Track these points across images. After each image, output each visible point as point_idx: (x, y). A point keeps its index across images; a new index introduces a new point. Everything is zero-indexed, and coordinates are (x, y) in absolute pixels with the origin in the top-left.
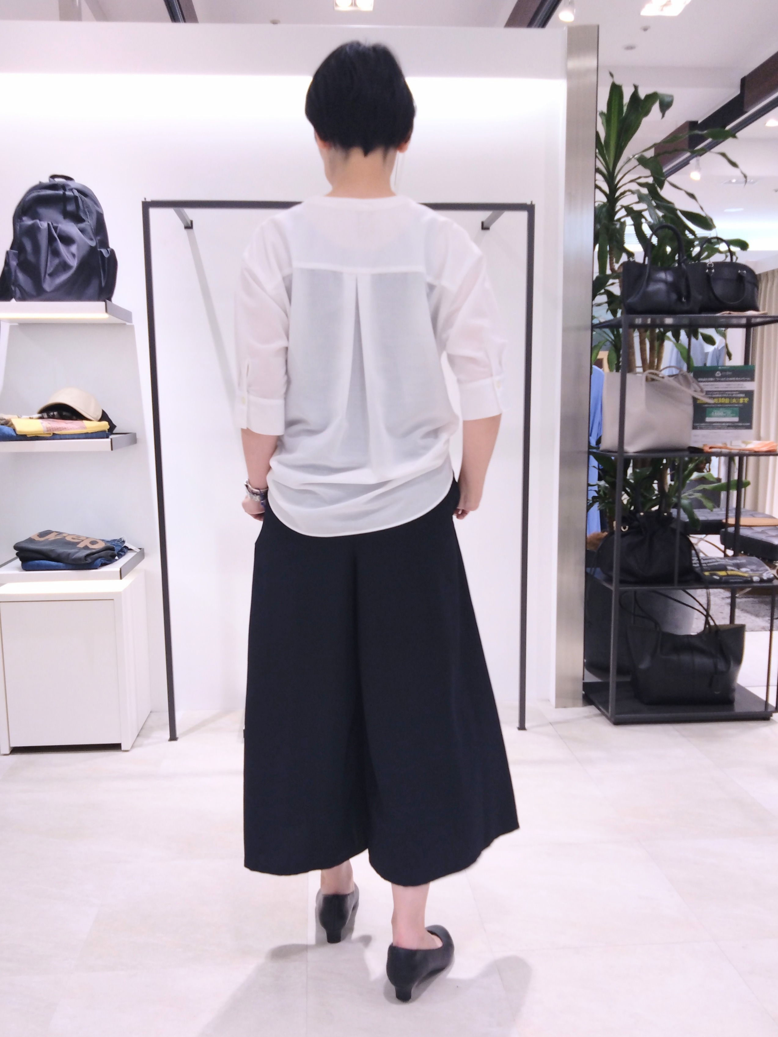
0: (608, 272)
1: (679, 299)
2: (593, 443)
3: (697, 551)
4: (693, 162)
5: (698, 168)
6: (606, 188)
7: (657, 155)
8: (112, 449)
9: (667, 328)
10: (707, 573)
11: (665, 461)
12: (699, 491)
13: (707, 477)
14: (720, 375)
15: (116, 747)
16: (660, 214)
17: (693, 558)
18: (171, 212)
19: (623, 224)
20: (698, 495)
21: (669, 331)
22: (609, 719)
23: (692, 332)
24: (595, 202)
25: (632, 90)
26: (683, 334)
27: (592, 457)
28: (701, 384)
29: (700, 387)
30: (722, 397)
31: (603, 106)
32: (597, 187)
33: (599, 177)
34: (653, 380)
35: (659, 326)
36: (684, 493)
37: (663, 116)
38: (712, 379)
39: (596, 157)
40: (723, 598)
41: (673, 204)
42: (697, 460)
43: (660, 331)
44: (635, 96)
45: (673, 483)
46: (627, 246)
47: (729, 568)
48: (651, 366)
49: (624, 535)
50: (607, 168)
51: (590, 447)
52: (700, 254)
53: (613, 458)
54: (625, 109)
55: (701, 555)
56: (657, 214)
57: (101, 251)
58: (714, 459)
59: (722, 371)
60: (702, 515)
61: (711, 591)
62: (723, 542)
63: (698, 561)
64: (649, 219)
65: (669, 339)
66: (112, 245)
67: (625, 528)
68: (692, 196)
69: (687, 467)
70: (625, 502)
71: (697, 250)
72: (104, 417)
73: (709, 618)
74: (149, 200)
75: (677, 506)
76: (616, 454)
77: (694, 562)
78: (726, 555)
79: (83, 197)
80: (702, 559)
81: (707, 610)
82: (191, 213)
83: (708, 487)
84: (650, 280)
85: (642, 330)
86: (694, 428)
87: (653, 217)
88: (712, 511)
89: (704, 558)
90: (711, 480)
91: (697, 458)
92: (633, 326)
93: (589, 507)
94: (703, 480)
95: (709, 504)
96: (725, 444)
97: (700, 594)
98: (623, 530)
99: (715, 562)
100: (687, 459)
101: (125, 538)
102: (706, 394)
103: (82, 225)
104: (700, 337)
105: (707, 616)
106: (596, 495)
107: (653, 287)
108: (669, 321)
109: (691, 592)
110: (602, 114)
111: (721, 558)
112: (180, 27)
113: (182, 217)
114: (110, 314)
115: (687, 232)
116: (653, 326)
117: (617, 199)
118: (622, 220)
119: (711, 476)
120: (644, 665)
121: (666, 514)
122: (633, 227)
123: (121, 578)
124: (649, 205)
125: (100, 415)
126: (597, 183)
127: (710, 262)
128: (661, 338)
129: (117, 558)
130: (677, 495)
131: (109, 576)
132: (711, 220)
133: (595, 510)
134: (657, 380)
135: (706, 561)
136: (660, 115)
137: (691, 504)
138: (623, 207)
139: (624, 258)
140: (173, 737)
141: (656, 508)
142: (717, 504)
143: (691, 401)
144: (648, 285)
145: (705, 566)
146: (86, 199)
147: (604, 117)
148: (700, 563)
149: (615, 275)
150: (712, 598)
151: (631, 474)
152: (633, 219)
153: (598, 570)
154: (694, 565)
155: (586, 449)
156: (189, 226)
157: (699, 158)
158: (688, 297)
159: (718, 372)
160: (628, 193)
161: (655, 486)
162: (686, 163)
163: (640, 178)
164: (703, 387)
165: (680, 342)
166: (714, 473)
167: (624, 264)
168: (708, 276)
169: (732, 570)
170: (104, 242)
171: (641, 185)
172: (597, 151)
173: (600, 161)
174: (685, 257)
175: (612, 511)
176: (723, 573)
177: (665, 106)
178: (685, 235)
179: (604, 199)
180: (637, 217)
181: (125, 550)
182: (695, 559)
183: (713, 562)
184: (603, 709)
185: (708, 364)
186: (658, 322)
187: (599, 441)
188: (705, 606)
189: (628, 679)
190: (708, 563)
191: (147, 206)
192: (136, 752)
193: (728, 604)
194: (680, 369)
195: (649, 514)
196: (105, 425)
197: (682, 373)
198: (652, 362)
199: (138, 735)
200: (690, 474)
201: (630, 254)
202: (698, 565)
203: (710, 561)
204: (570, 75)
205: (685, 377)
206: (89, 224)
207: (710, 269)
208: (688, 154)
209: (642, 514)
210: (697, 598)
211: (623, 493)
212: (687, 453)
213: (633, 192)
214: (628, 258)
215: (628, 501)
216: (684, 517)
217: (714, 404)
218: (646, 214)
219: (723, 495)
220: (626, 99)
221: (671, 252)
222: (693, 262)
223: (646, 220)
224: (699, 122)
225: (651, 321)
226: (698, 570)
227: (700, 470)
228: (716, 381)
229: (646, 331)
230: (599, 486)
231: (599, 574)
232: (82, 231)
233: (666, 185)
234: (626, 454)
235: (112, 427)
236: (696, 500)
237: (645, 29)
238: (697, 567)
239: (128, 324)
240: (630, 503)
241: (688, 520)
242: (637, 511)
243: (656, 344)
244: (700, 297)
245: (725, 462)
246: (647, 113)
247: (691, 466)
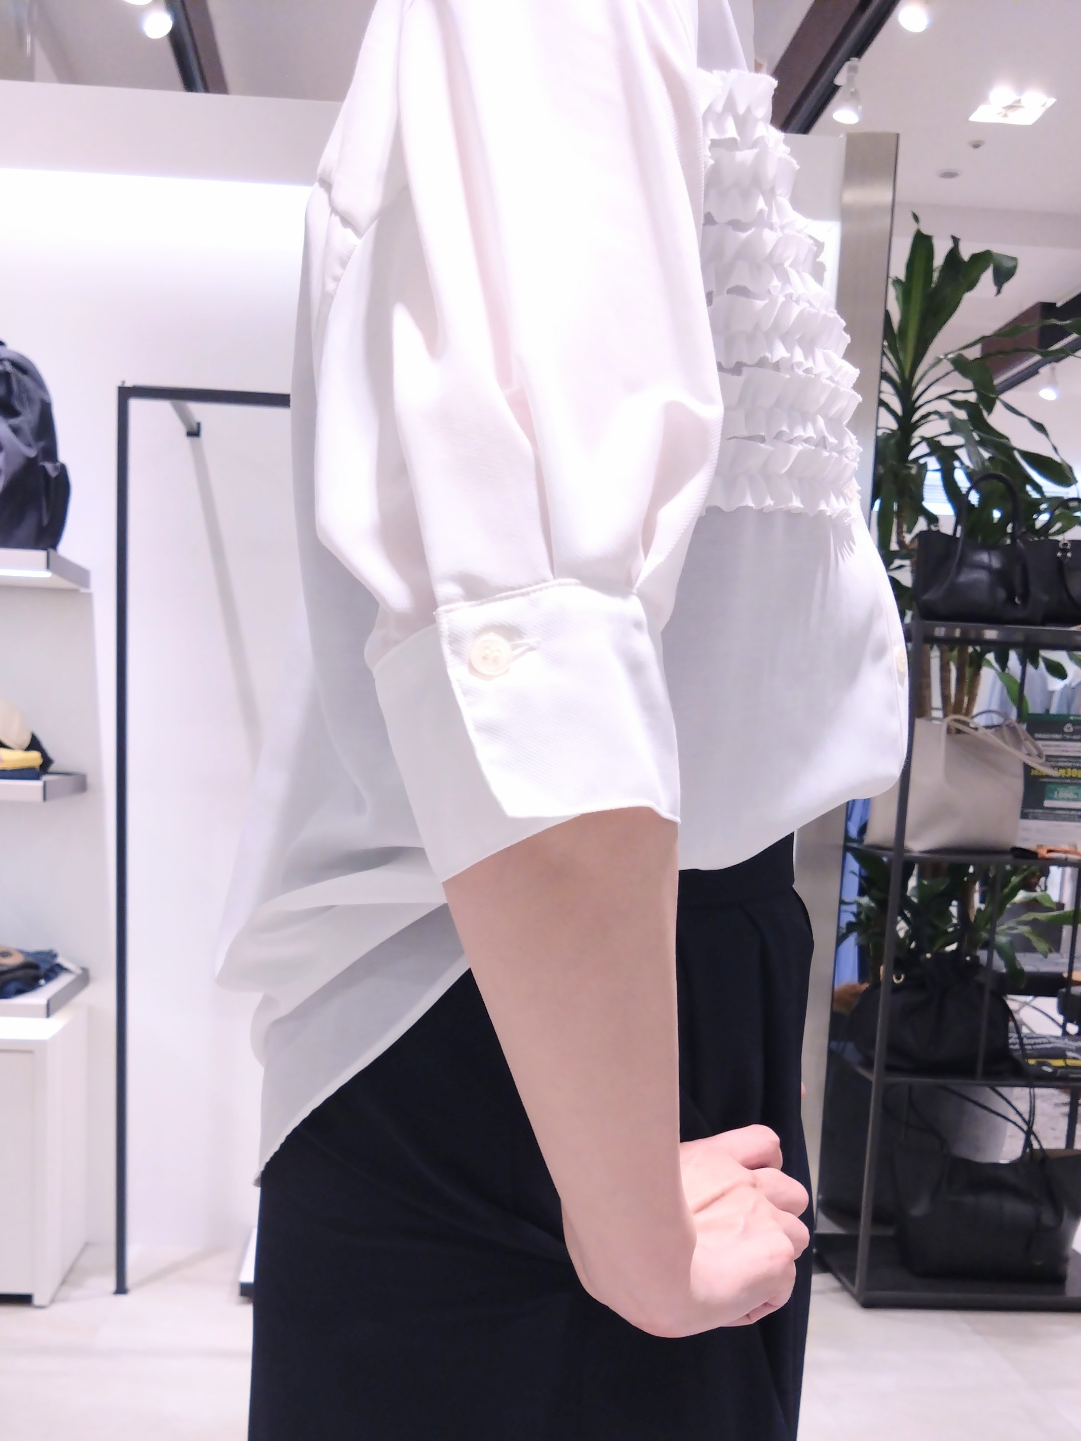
0: (894, 546)
1: (1010, 599)
2: (854, 832)
3: (1018, 1023)
4: (1045, 370)
5: (1052, 382)
6: (896, 404)
7: (985, 356)
8: (45, 798)
9: (989, 645)
10: (1032, 1062)
11: (971, 870)
12: (1026, 923)
13: (1039, 898)
14: (1071, 729)
15: (24, 1300)
16: (986, 455)
17: (1010, 1035)
18: (164, 407)
19: (923, 468)
20: (1024, 929)
21: (989, 652)
22: (855, 1297)
23: (1029, 656)
24: (877, 428)
25: (950, 245)
26: (1013, 658)
27: (850, 857)
28: (1040, 743)
29: (1036, 747)
30: (1072, 768)
31: (899, 270)
32: (882, 403)
33: (886, 387)
34: (959, 731)
35: (974, 643)
36: (1003, 924)
37: (999, 292)
38: (1057, 736)
39: (884, 353)
40: (1057, 1105)
41: (1007, 438)
42: (1025, 870)
43: (975, 650)
44: (953, 255)
45: (983, 907)
46: (927, 504)
47: (1069, 1054)
48: (957, 709)
49: (896, 989)
50: (901, 372)
51: (847, 838)
52: (1048, 525)
53: (885, 859)
54: (936, 275)
55: (1025, 1030)
56: (979, 453)
57: (44, 468)
58: (1055, 871)
59: (1074, 723)
60: (1030, 963)
61: (1038, 1091)
62: (1062, 1010)
63: (1018, 1041)
64: (967, 462)
65: (989, 664)
66: (63, 456)
67: (898, 978)
68: (1040, 427)
69: (1010, 881)
70: (902, 934)
71: (1044, 518)
72: (34, 744)
73: (1032, 1137)
74: (129, 384)
75: (988, 945)
76: (891, 853)
77: (1011, 1041)
78: (1065, 1033)
79: (20, 375)
80: (1025, 1036)
81: (1030, 1123)
82: (199, 410)
83: (1042, 916)
84: (963, 563)
85: (946, 647)
86: (1024, 816)
87: (974, 459)
88: (1046, 957)
89: (1028, 1036)
90: (1048, 905)
91: (1025, 867)
92: (932, 640)
93: (841, 939)
94: (1033, 905)
95: (1041, 945)
96: (1075, 846)
97: (1019, 1095)
98: (895, 981)
99: (1046, 1043)
100: (1008, 867)
101: (57, 948)
102: (1047, 760)
103: (15, 421)
104: (1042, 665)
105: (1029, 1133)
106: (853, 919)
107: (968, 576)
108: (991, 634)
109: (1004, 1091)
110: (897, 281)
111: (1057, 1038)
112: (198, 98)
113: (184, 417)
114: (55, 572)
115: (1029, 488)
116: (964, 641)
117: (916, 426)
118: (922, 461)
119: (1049, 898)
120: (919, 1210)
121: (968, 958)
122: (938, 475)
123: (48, 1015)
124: (969, 439)
125: (27, 740)
126: (883, 397)
127: (1064, 539)
128: (977, 663)
129: (42, 982)
130: (989, 926)
131: (28, 1012)
132: (1070, 468)
133: (851, 945)
134: (964, 733)
135: (1032, 1041)
136: (994, 289)
137: (1011, 943)
138: (923, 439)
139: (922, 525)
140: (121, 1289)
141: (953, 947)
142: (1056, 946)
143: (1020, 771)
144: (958, 572)
145: (1030, 1050)
146: (25, 379)
147: (899, 287)
148: (1022, 1044)
149: (904, 552)
150: (1039, 1104)
151: (914, 888)
152: (940, 460)
153: (850, 1046)
154: (1012, 1047)
155: (841, 842)
156: (194, 432)
157: (1054, 364)
158: (1025, 597)
159: (1069, 725)
160: (933, 417)
161: (954, 910)
162: (1033, 372)
163: (955, 392)
164: (1042, 748)
165: (1007, 671)
166: (1054, 894)
167: (921, 534)
168: (1060, 563)
169: (1074, 1058)
170: (50, 452)
171: (955, 403)
172: (886, 343)
173: (889, 359)
174: (1024, 530)
175: (879, 949)
176: (1059, 1063)
177: (1003, 275)
178: (1026, 493)
179: (894, 425)
180: (947, 456)
181: (57, 969)
182: (1013, 1038)
183: (1042, 1043)
184: (844, 1279)
185: (1053, 711)
186: (972, 635)
187: (863, 830)
188: (1026, 1116)
189: (890, 1232)
190: (1035, 1044)
191: (126, 394)
192: (57, 1310)
193: (1064, 1114)
194: (1005, 715)
195: (940, 956)
196: (34, 758)
197: (1007, 722)
198: (959, 701)
199: (63, 1282)
200: (1014, 893)
201: (932, 519)
202: (1017, 1047)
203: (1037, 1041)
204: (846, 215)
205: (1013, 730)
206: (28, 418)
207: (1065, 551)
208: (1037, 358)
209: (928, 956)
210: (1014, 1103)
211: (899, 918)
212: (1009, 857)
213: (941, 416)
214: (929, 525)
215: (907, 932)
216: (999, 965)
217: (1060, 777)
218: (962, 453)
219: (1067, 931)
220: (939, 260)
221: (1000, 519)
222: (1036, 539)
223: (962, 463)
224: (1059, 304)
225: (962, 633)
226: (1017, 1055)
227: (1029, 885)
228: (1064, 739)
229: (952, 650)
230: (859, 905)
231: (851, 1053)
232: (16, 430)
233: (998, 406)
234: (906, 854)
235: (47, 762)
236: (1021, 936)
237: (976, 146)
238: (1016, 1050)
239: (83, 590)
240: (910, 936)
241: (1004, 970)
242: (920, 950)
243: (968, 671)
244: (1045, 598)
245: (1072, 876)
246: (971, 286)
247: (1015, 880)
